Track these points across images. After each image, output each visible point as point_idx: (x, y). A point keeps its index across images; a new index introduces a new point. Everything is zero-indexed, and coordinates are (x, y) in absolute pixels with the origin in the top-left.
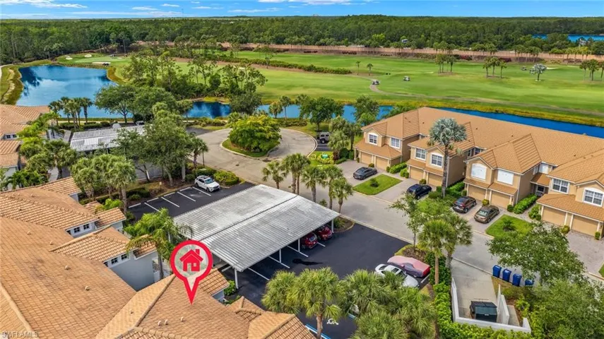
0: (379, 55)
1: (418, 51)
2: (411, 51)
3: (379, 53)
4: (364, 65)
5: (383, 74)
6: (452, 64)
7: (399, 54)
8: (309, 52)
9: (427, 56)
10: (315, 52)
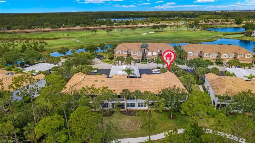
0: (59, 31)
1: (74, 28)
2: (72, 28)
3: (59, 30)
4: (66, 35)
5: (74, 37)
6: (96, 31)
7: (67, 30)
8: (27, 32)
9: (78, 30)
10: (31, 32)
